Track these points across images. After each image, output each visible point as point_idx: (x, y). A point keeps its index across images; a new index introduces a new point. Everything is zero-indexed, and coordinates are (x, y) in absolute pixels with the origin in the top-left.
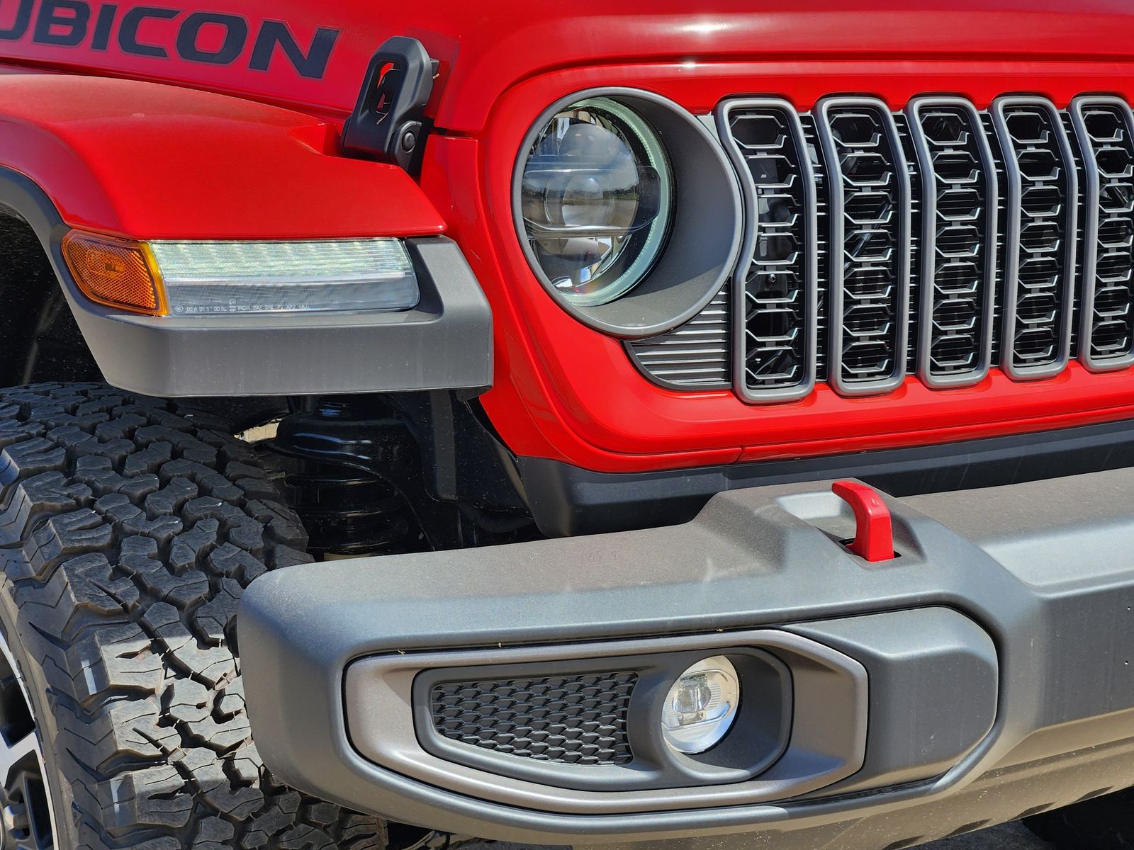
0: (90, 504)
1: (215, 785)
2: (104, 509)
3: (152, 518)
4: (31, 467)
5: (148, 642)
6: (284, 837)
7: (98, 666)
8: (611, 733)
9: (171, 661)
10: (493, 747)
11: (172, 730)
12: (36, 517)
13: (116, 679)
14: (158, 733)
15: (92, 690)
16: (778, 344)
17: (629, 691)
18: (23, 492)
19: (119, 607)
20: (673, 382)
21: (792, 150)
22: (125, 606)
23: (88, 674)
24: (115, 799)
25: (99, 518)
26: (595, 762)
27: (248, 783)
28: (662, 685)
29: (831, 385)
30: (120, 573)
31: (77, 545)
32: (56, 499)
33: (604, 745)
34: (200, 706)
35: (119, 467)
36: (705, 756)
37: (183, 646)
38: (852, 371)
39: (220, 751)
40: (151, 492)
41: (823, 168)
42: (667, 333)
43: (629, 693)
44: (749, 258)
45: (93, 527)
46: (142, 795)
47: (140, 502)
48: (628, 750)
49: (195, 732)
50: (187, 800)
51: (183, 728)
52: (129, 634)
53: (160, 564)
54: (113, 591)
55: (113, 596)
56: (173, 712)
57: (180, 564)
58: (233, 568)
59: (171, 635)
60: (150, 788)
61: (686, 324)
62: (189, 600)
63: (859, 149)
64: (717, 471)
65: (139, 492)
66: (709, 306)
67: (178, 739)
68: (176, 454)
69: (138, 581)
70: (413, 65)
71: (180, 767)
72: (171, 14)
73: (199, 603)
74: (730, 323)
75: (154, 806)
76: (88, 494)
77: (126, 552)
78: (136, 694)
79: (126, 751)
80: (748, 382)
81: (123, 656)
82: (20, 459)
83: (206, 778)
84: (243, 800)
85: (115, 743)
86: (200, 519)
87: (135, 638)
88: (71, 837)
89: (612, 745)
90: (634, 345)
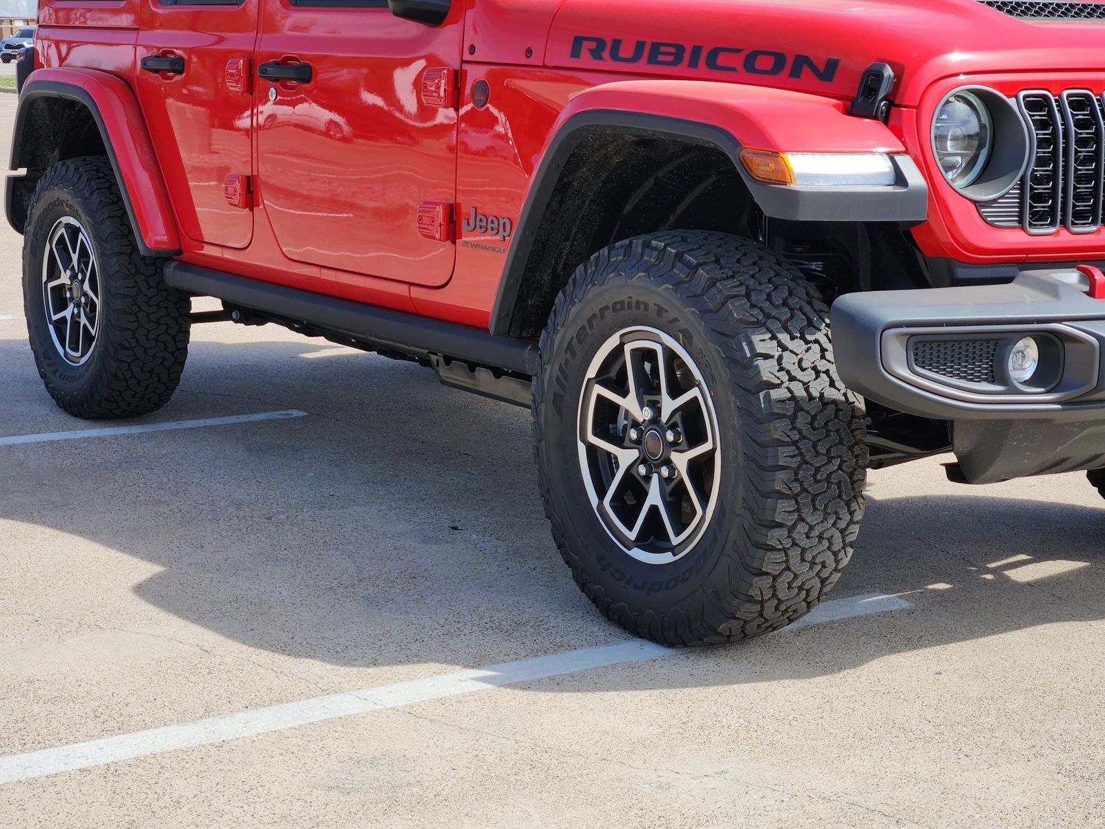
0: (733, 277)
1: (803, 398)
2: (739, 279)
3: (760, 284)
4: (701, 261)
5: (770, 335)
6: (830, 424)
7: (751, 345)
8: (986, 369)
9: (780, 344)
10: (937, 372)
11: (784, 373)
12: (709, 282)
13: (759, 350)
14: (779, 374)
15: (749, 355)
16: (1042, 207)
17: (995, 350)
18: (701, 271)
19: (756, 320)
20: (997, 223)
21: (1051, 114)
22: (758, 319)
23: (746, 348)
24: (762, 401)
25: (738, 283)
26: (979, 381)
27: (815, 398)
28: (1010, 347)
29: (1066, 228)
30: (753, 306)
31: (733, 293)
32: (717, 274)
33: (983, 374)
34: (794, 364)
35: (739, 261)
36: (1026, 383)
37: (784, 337)
38: (1076, 222)
39: (804, 384)
40: (757, 273)
41: (1065, 123)
42: (995, 201)
43: (994, 351)
44: (1032, 166)
45: (737, 286)
46: (774, 400)
47: (753, 276)
48: (993, 377)
49: (793, 374)
50: (792, 404)
51: (788, 372)
52: (762, 331)
53: (768, 303)
54: (752, 313)
55: (752, 315)
56: (784, 365)
57: (777, 303)
58: (798, 306)
59: (779, 333)
60: (777, 397)
61: (1003, 197)
62: (783, 319)
63: (1080, 115)
64: (1015, 266)
65: (752, 273)
66: (1013, 189)
67: (787, 377)
68: (761, 259)
69: (761, 309)
70: (886, 75)
71: (788, 389)
72: (738, 51)
73: (788, 320)
74: (1022, 197)
75: (779, 405)
76: (730, 273)
77: (753, 297)
78: (767, 357)
79: (766, 381)
80: (1029, 225)
81: (761, 341)
82: (696, 258)
83: (799, 395)
84: (814, 406)
85: (761, 377)
86: (780, 285)
87: (764, 333)
88: (735, 423)
89: (986, 374)
90: (980, 206)
